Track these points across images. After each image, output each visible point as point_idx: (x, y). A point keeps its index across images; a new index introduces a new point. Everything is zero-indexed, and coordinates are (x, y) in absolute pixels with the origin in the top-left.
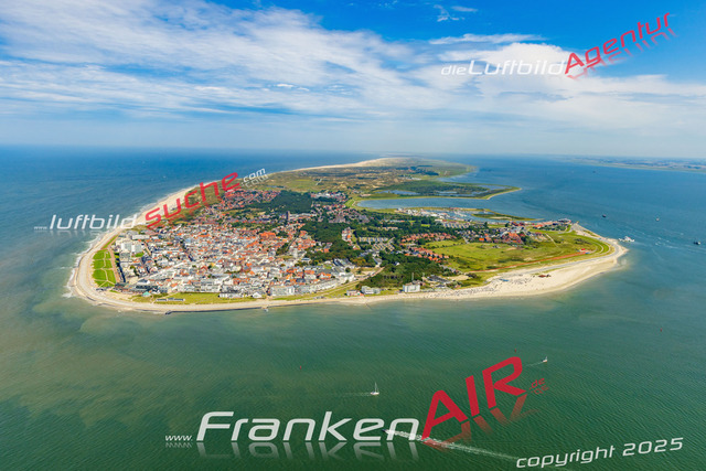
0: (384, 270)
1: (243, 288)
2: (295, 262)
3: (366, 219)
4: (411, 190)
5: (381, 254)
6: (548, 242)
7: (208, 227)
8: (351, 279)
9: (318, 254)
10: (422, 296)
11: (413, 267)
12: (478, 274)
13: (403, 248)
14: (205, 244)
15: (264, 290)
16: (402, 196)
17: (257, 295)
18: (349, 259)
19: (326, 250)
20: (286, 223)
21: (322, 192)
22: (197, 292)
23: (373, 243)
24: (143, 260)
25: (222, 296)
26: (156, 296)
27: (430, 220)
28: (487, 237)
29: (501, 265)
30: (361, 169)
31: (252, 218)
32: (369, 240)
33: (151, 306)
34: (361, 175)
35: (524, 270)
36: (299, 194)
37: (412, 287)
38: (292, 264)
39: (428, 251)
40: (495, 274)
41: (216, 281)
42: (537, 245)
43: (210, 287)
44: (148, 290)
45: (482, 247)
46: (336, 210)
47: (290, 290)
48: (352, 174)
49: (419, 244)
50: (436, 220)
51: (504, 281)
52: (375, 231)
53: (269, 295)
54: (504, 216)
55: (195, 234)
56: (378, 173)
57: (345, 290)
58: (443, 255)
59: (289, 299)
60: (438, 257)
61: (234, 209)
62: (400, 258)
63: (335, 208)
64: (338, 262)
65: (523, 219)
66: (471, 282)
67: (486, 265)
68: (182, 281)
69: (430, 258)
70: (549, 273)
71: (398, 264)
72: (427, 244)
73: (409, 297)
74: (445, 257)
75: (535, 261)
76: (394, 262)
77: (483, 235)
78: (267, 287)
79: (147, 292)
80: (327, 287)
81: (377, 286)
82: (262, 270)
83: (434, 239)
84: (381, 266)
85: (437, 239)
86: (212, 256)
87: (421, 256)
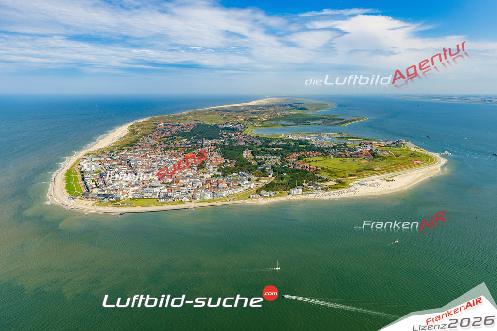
0: (276, 179)
1: (175, 195)
2: (211, 174)
3: (260, 143)
4: (290, 121)
5: (272, 167)
6: (390, 156)
7: (146, 151)
8: (252, 186)
9: (227, 168)
10: (304, 197)
11: (297, 176)
12: (343, 180)
13: (288, 162)
14: (145, 163)
15: (190, 195)
16: (284, 125)
17: (185, 199)
18: (249, 171)
19: (233, 165)
20: (202, 147)
21: (227, 123)
22: (142, 198)
23: (266, 160)
24: (101, 176)
25: (161, 200)
26: (112, 202)
27: (305, 142)
28: (347, 153)
29: (358, 173)
30: (253, 107)
31: (177, 143)
32: (263, 157)
33: (109, 209)
34: (254, 111)
35: (375, 177)
36: (210, 126)
37: (296, 191)
38: (209, 176)
39: (306, 165)
40: (355, 180)
41: (155, 190)
42: (383, 158)
43: (151, 195)
44: (106, 198)
45: (344, 161)
46: (237, 137)
47: (209, 195)
48: (247, 110)
49: (299, 159)
50: (309, 142)
51: (362, 185)
52: (267, 151)
53: (194, 199)
54: (357, 138)
55: (137, 156)
56: (265, 109)
57: (248, 194)
58: (317, 167)
59: (208, 201)
60: (313, 169)
61: (164, 137)
62: (286, 170)
63: (237, 135)
64: (242, 174)
65: (371, 140)
66: (338, 186)
67: (348, 174)
68: (131, 190)
69: (308, 169)
70: (394, 179)
71: (285, 174)
72: (304, 159)
73: (295, 198)
74: (318, 168)
75: (383, 170)
76: (282, 173)
77: (344, 152)
78: (192, 193)
79: (105, 199)
80: (236, 192)
81: (271, 191)
82: (188, 181)
83: (309, 156)
84: (273, 176)
85: (311, 155)
86: (151, 172)
87: (301, 168)
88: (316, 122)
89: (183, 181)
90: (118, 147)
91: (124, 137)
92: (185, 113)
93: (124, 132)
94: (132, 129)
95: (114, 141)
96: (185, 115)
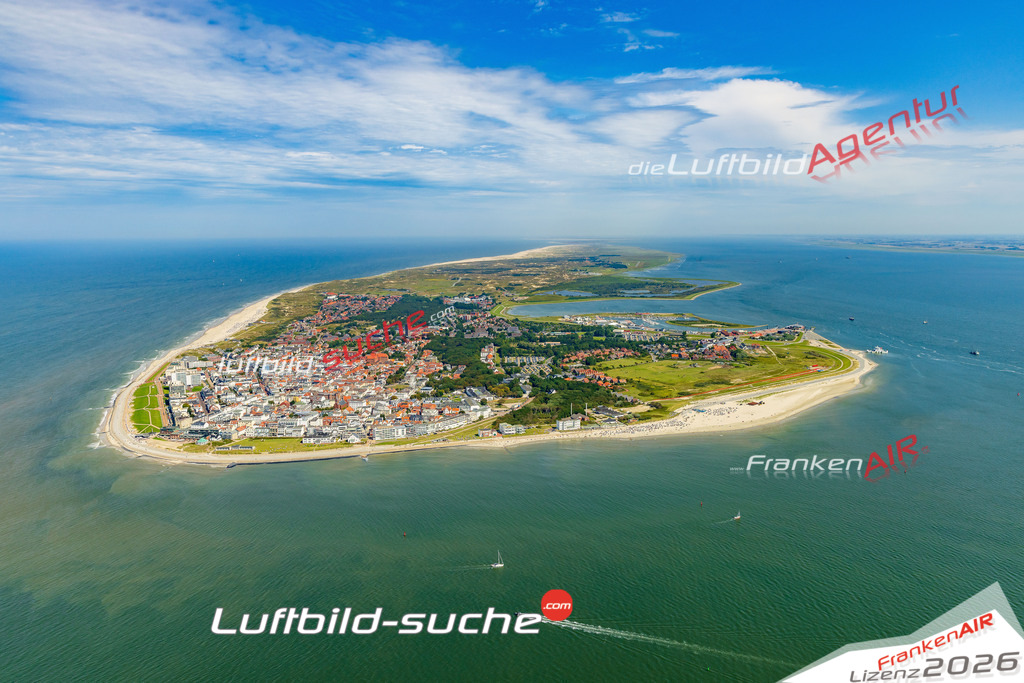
0: (534, 401)
1: (335, 430)
2: (412, 393)
3: (518, 332)
4: (587, 289)
5: (532, 379)
6: (768, 357)
7: (296, 349)
8: (487, 413)
9: (444, 381)
10: (582, 435)
11: (575, 395)
12: (664, 402)
13: (565, 370)
15: (365, 431)
16: (572, 298)
17: (353, 438)
18: (486, 387)
19: (457, 376)
20: (404, 341)
21: (460, 295)
22: (273, 437)
23: (523, 364)
24: (203, 395)
25: (306, 441)
26: (215, 444)
27: (606, 331)
28: (684, 352)
29: (697, 390)
30: (518, 262)
31: (358, 333)
32: (519, 361)
33: (208, 457)
34: (518, 271)
35: (729, 396)
36: (427, 300)
37: (569, 423)
38: (406, 396)
39: (601, 374)
40: (688, 402)
41: (300, 422)
42: (752, 361)
43: (290, 430)
44: (205, 436)
45: (674, 367)
46: (477, 321)
47: (400, 431)
48: (505, 270)
49: (588, 363)
50: (615, 331)
51: (699, 411)
52: (528, 348)
53: (371, 438)
54: (711, 322)
56: (541, 267)
57: (476, 429)
58: (619, 378)
59: (398, 443)
60: (612, 381)
61: (334, 322)
62: (557, 383)
63: (475, 318)
64: (471, 392)
65: (736, 326)
66: (652, 414)
67: (677, 391)
68: (253, 422)
69: (600, 382)
70: (763, 400)
71: (554, 392)
72: (598, 364)
73: (565, 437)
74: (621, 381)
75: (746, 384)
76: (548, 390)
77: (678, 350)
78: (369, 428)
79: (203, 439)
80: (452, 426)
81: (521, 423)
82: (364, 404)
83: (609, 357)
84: (530, 396)
85: (613, 356)
86: (296, 388)
87: (587, 381)
88: (637, 292)
90: (242, 341)
91: (258, 322)
92: (383, 275)
93: (259, 312)
94: (275, 306)
95: (238, 330)
96: (381, 280)
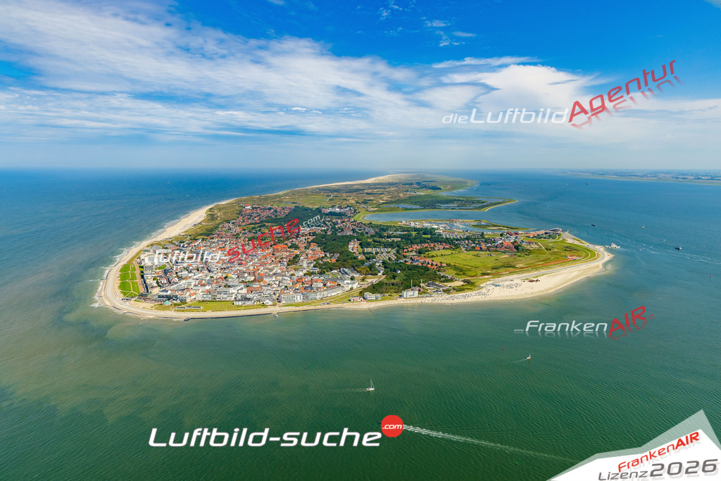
0: (386, 278)
1: (255, 296)
2: (305, 272)
3: (372, 232)
4: (415, 203)
5: (384, 263)
6: (539, 250)
7: (226, 241)
8: (355, 286)
9: (325, 264)
10: (419, 301)
11: (413, 274)
12: (473, 279)
13: (405, 257)
15: (275, 297)
16: (406, 209)
17: (268, 302)
18: (354, 268)
19: (334, 260)
20: (297, 237)
21: (333, 207)
22: (214, 300)
23: (377, 253)
24: (166, 272)
25: (236, 303)
26: (175, 305)
27: (431, 231)
28: (483, 246)
29: (494, 271)
30: (369, 185)
31: (266, 231)
32: (374, 251)
33: (171, 313)
34: (370, 191)
35: (515, 276)
36: (311, 209)
37: (411, 293)
38: (301, 274)
39: (429, 260)
40: (488, 279)
41: (231, 290)
42: (529, 252)
43: (225, 296)
44: (169, 300)
45: (477, 256)
46: (344, 224)
47: (299, 297)
48: (361, 190)
49: (420, 253)
50: (436, 231)
51: (496, 286)
52: (380, 242)
53: (279, 302)
54: (499, 226)
55: (213, 247)
56: (385, 188)
57: (349, 296)
58: (441, 263)
59: (297, 305)
60: (436, 265)
61: (250, 224)
62: (400, 266)
63: (344, 222)
64: (344, 271)
65: (517, 229)
66: (465, 287)
67: (481, 272)
68: (200, 291)
69: (429, 266)
70: (539, 278)
71: (399, 272)
72: (427, 253)
73: (408, 302)
74: (443, 265)
75: (526, 267)
76: (395, 271)
77: (479, 244)
78: (278, 295)
79: (167, 301)
80: (333, 294)
81: (379, 292)
82: (274, 279)
83: (433, 249)
84: (383, 274)
85: (437, 248)
86: (228, 268)
87: (420, 265)
89: (267, 280)
90: (190, 236)
91: (200, 223)
92: (281, 193)
93: (200, 217)
94: (211, 213)
95: (187, 228)
96: (280, 196)
